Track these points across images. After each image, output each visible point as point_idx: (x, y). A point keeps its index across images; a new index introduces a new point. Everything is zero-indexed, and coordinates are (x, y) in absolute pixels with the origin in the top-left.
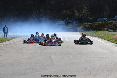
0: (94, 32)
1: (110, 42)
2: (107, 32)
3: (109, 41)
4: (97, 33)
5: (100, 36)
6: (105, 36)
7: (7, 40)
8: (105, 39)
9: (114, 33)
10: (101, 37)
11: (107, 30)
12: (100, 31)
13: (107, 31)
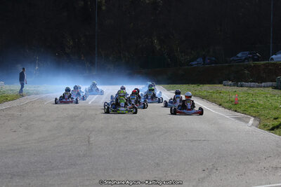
0: (193, 86)
1: (223, 107)
2: (219, 87)
3: (220, 105)
4: (199, 87)
5: (205, 94)
6: (214, 96)
7: (7, 100)
8: (214, 101)
9: (235, 88)
10: (206, 96)
11: (221, 83)
12: (205, 84)
13: (220, 85)
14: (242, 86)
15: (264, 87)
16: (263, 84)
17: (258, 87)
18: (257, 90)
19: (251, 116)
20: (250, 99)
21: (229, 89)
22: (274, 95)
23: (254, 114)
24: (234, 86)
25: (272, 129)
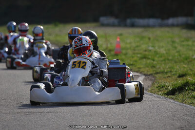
14: (133, 25)
15: (173, 25)
16: (171, 21)
17: (161, 26)
18: (159, 32)
19: (141, 73)
20: (144, 47)
21: (110, 31)
22: (187, 39)
23: (145, 70)
24: (119, 25)
25: (172, 93)
